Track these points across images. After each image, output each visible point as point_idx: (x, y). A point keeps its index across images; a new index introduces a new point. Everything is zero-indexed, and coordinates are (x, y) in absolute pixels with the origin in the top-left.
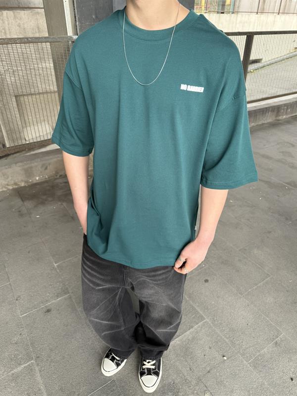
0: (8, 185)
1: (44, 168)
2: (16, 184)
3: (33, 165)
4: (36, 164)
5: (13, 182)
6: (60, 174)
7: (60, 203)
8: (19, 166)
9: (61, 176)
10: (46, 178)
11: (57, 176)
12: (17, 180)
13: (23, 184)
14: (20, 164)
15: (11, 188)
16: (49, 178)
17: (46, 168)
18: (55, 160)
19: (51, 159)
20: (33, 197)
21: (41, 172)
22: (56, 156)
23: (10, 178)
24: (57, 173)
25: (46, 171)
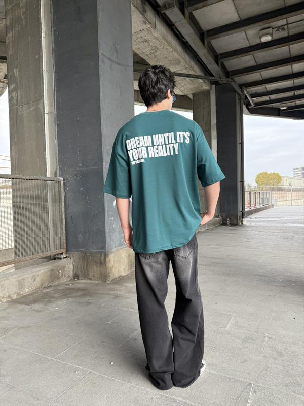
0: (3, 298)
1: (33, 280)
2: (9, 297)
3: (25, 276)
4: (28, 275)
5: (7, 295)
6: (44, 286)
7: (66, 299)
8: (15, 278)
9: (44, 287)
10: (33, 290)
11: (41, 287)
12: (10, 293)
13: (15, 297)
14: (16, 276)
15: (4, 301)
16: (36, 289)
17: (35, 280)
18: (42, 271)
19: (39, 271)
20: (35, 302)
21: (31, 284)
22: (42, 268)
23: (6, 290)
24: (42, 284)
25: (35, 282)
